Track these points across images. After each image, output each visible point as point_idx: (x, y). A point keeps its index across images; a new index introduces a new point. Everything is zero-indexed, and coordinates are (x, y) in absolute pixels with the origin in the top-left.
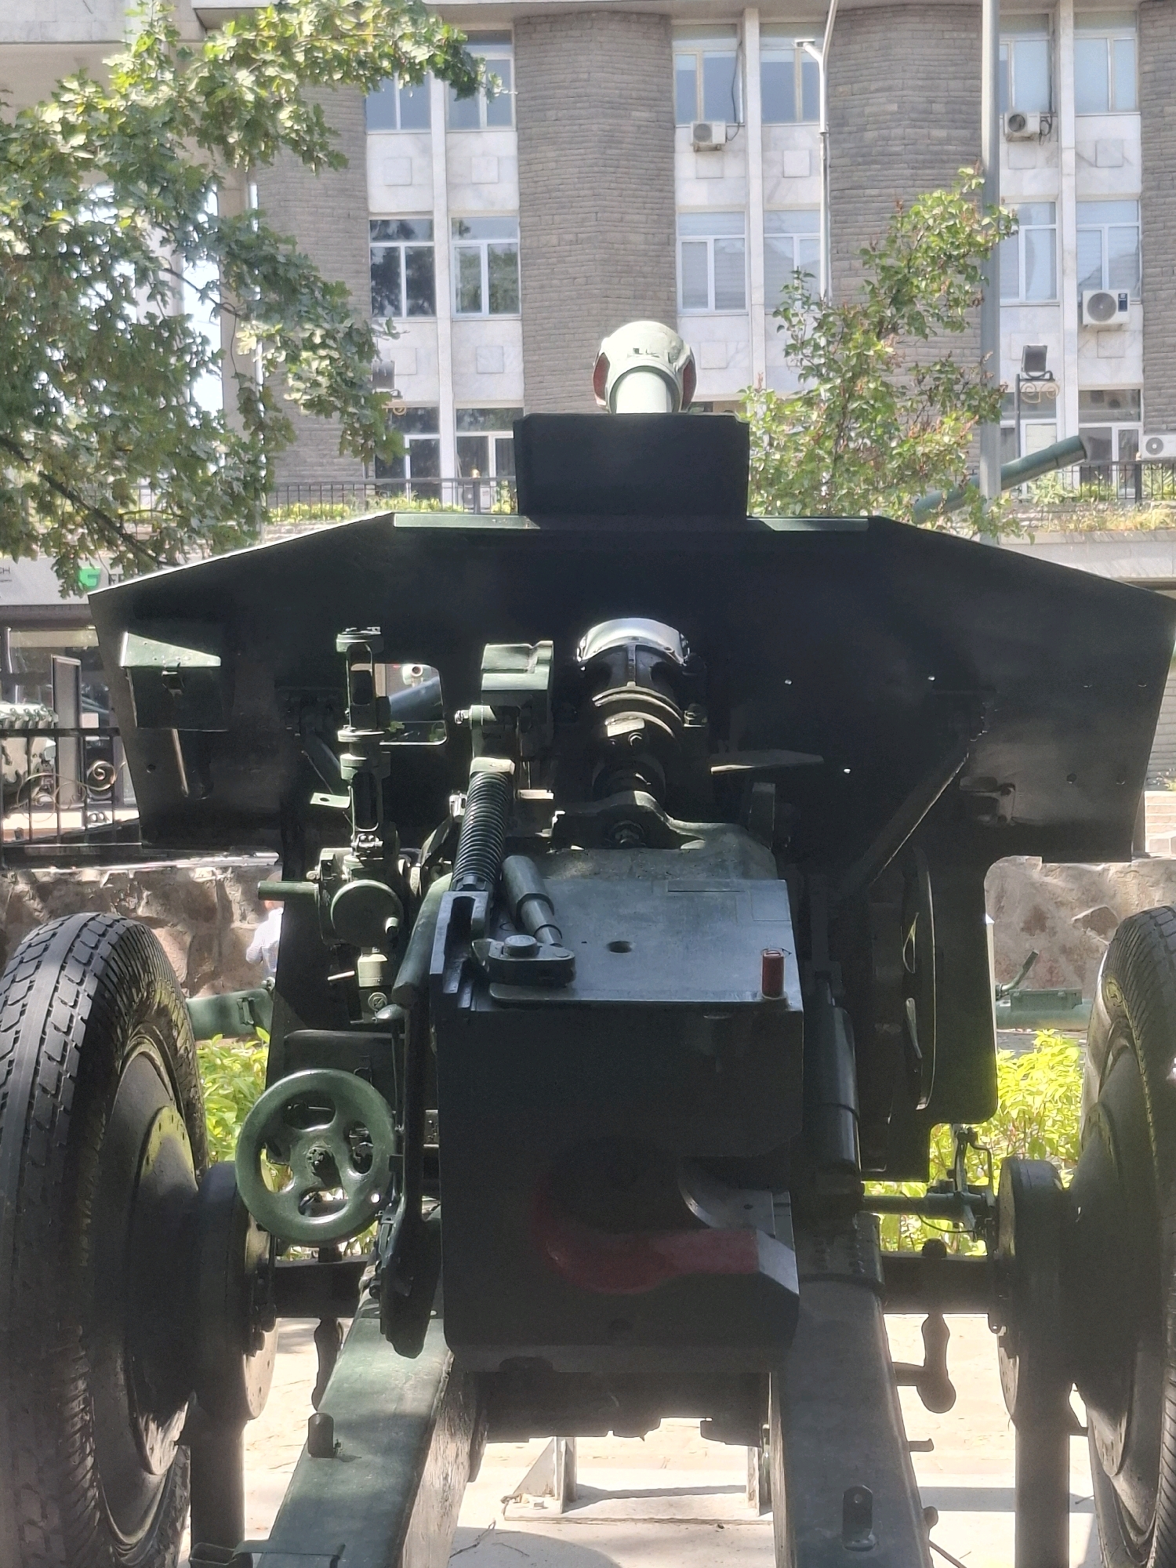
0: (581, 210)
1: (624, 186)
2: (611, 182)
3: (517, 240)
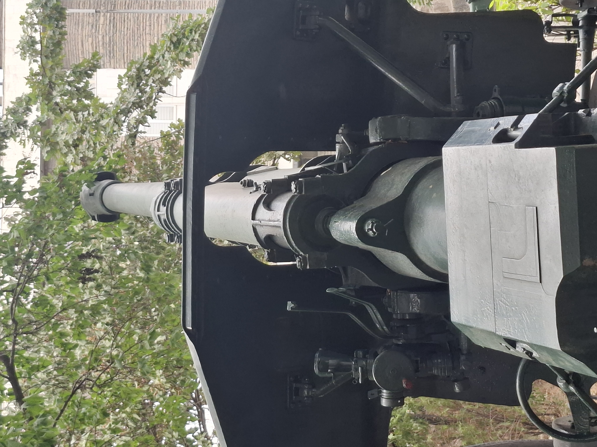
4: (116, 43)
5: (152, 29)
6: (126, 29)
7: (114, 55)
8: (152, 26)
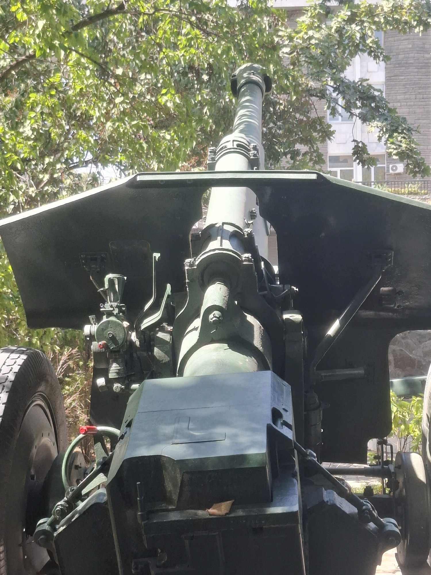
4: (408, 69)
5: (421, 100)
6: (420, 77)
7: (397, 67)
8: (423, 100)
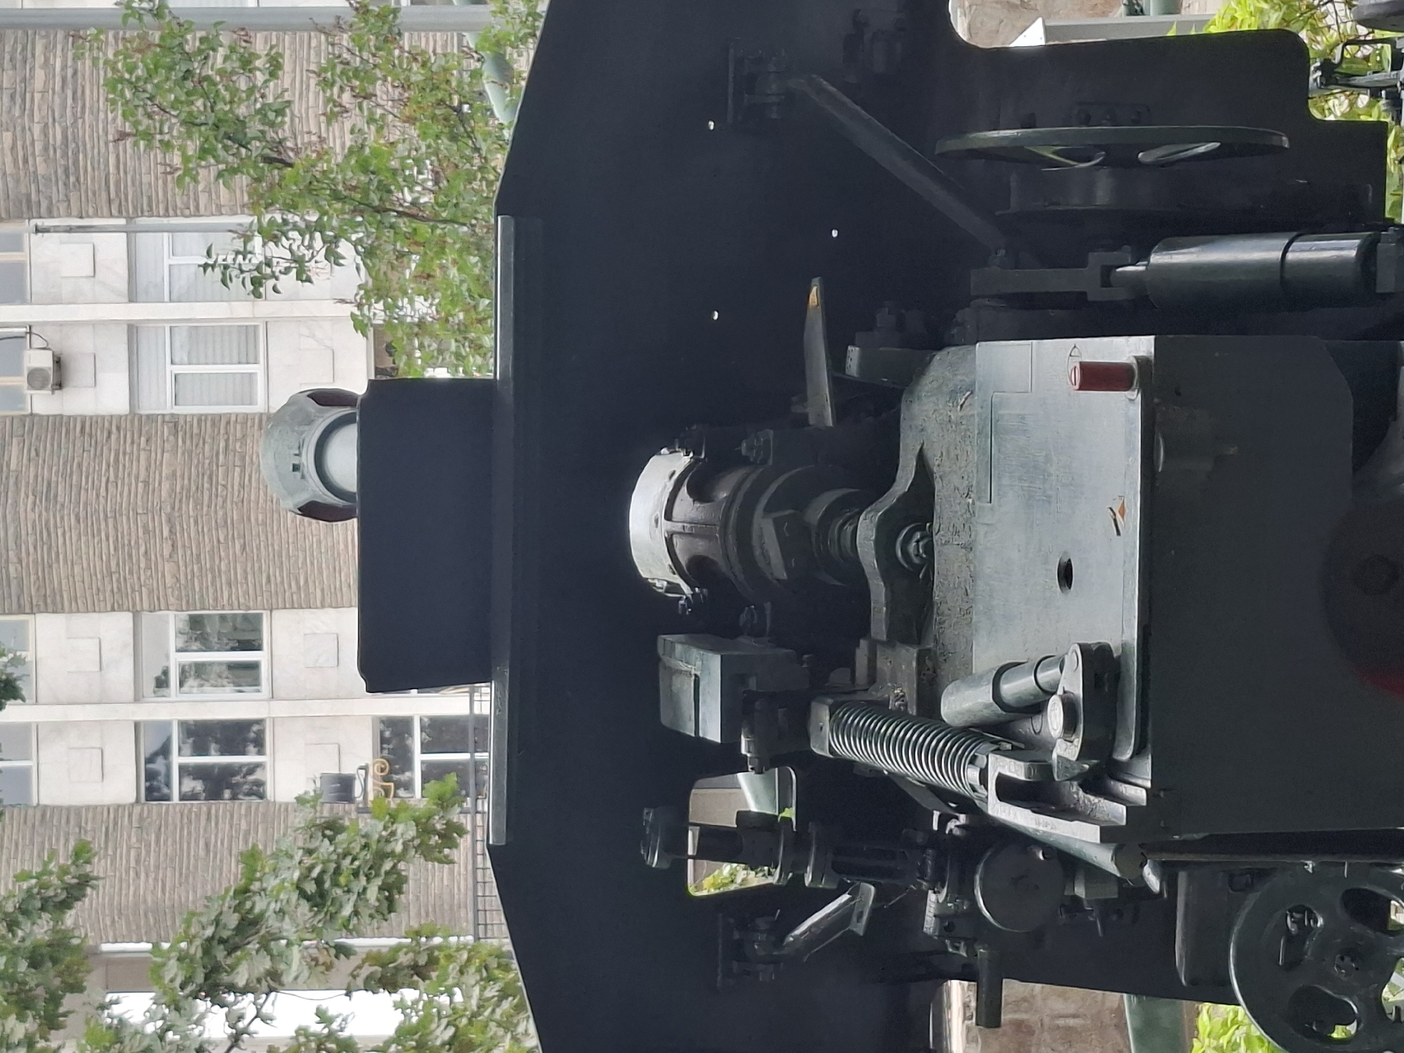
0: (133, 534)
1: (104, 480)
2: (98, 496)
3: (171, 614)
